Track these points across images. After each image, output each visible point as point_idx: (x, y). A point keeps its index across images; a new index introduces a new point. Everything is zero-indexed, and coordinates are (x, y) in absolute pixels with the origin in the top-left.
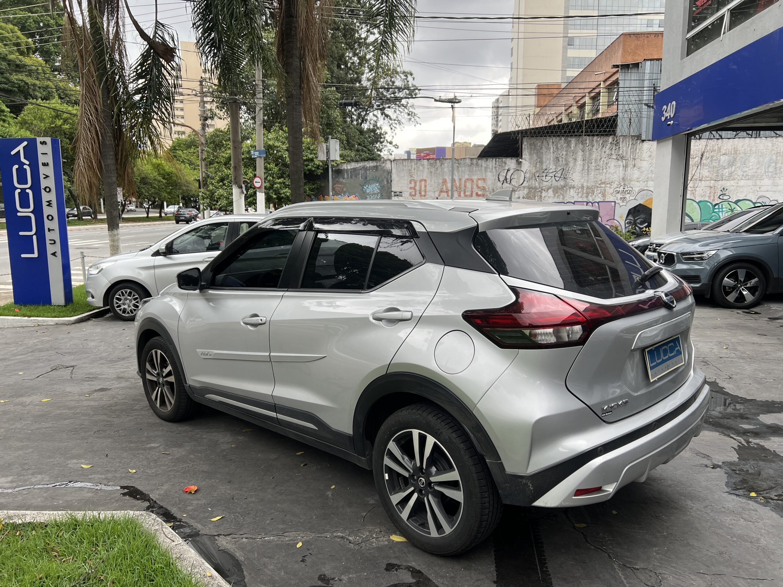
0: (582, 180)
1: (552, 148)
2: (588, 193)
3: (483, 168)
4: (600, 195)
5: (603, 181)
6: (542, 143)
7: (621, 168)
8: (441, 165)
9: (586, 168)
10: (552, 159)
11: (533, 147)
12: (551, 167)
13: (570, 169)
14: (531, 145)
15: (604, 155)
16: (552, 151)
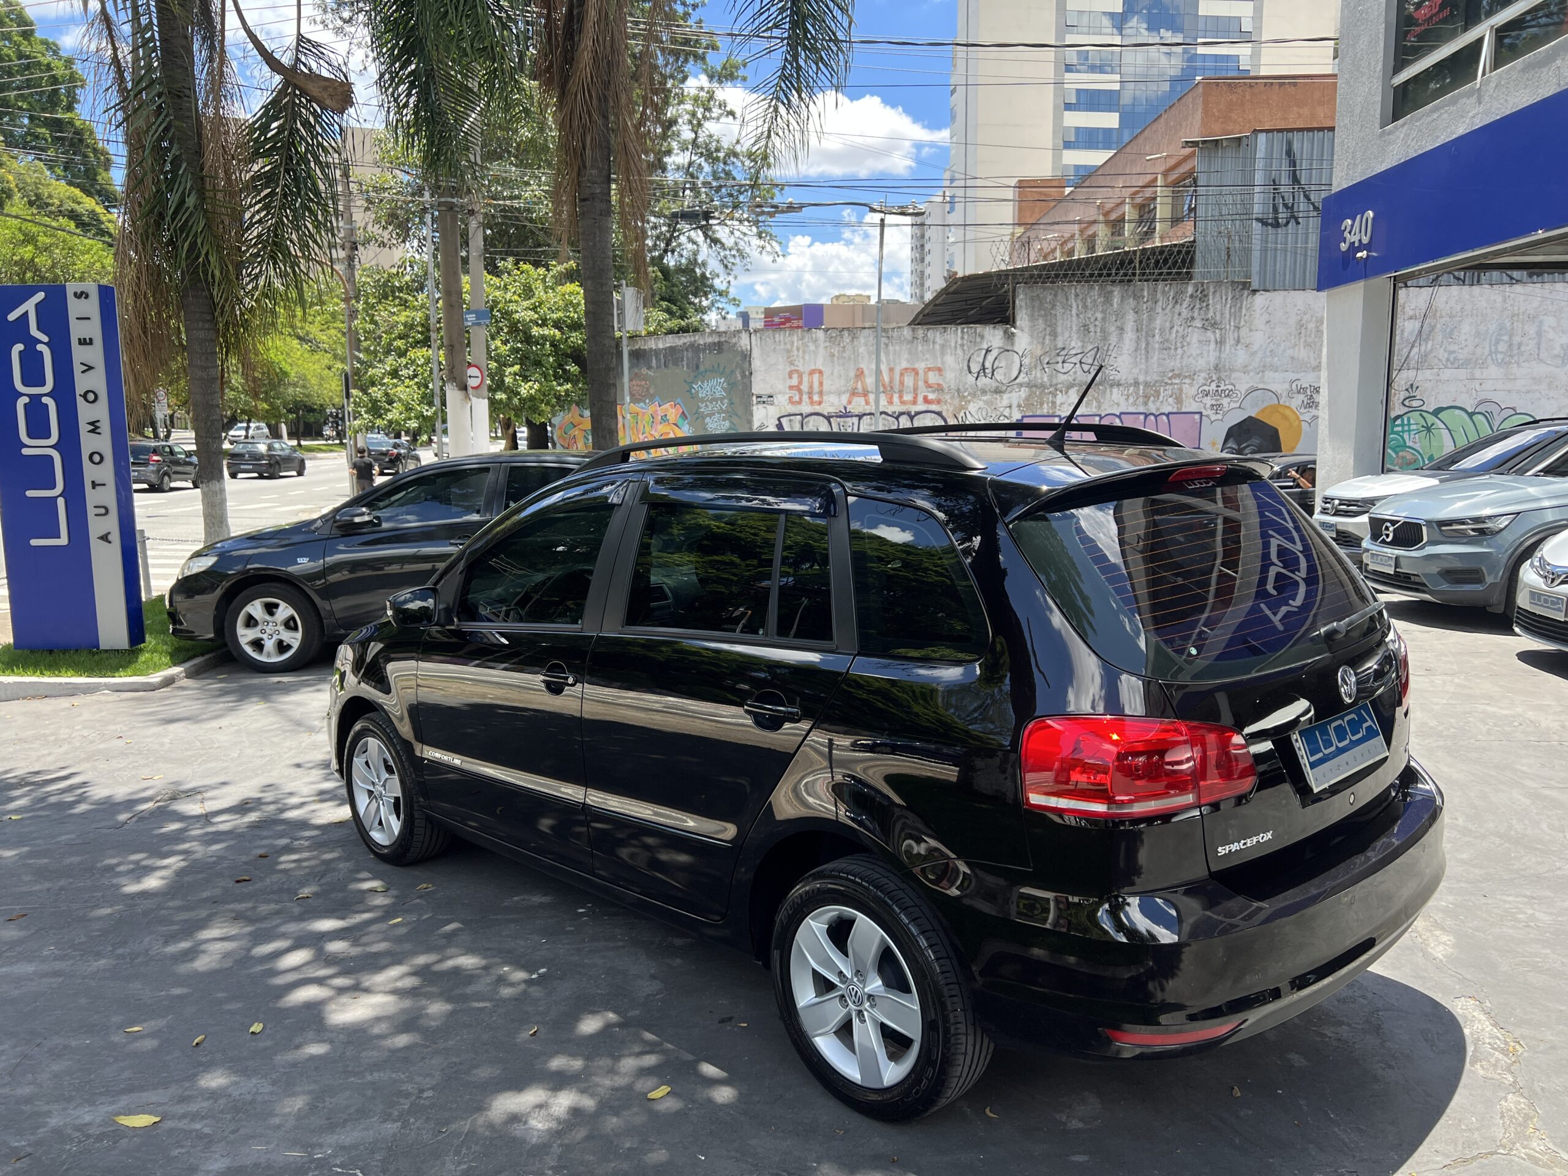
0: (1135, 371)
1: (1074, 306)
2: (1147, 397)
3: (937, 347)
4: (1171, 400)
5: (1177, 372)
6: (1056, 295)
7: (1212, 346)
8: (852, 341)
9: (1144, 346)
11: (1037, 304)
12: (1073, 344)
13: (1111, 348)
14: (1032, 299)
15: (1177, 321)
16: (1074, 311)
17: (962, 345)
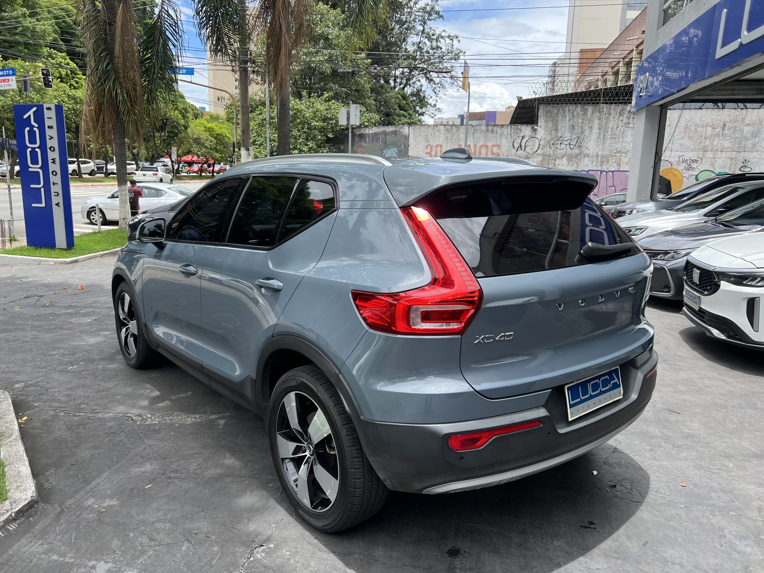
0: (597, 149)
1: (568, 115)
2: (602, 163)
3: (498, 135)
4: (615, 164)
5: (618, 150)
6: (559, 110)
8: (458, 131)
9: (602, 137)
10: (567, 127)
11: (549, 114)
12: (566, 135)
13: (585, 137)
14: (547, 112)
15: (621, 124)
16: (567, 119)
17: (511, 134)
